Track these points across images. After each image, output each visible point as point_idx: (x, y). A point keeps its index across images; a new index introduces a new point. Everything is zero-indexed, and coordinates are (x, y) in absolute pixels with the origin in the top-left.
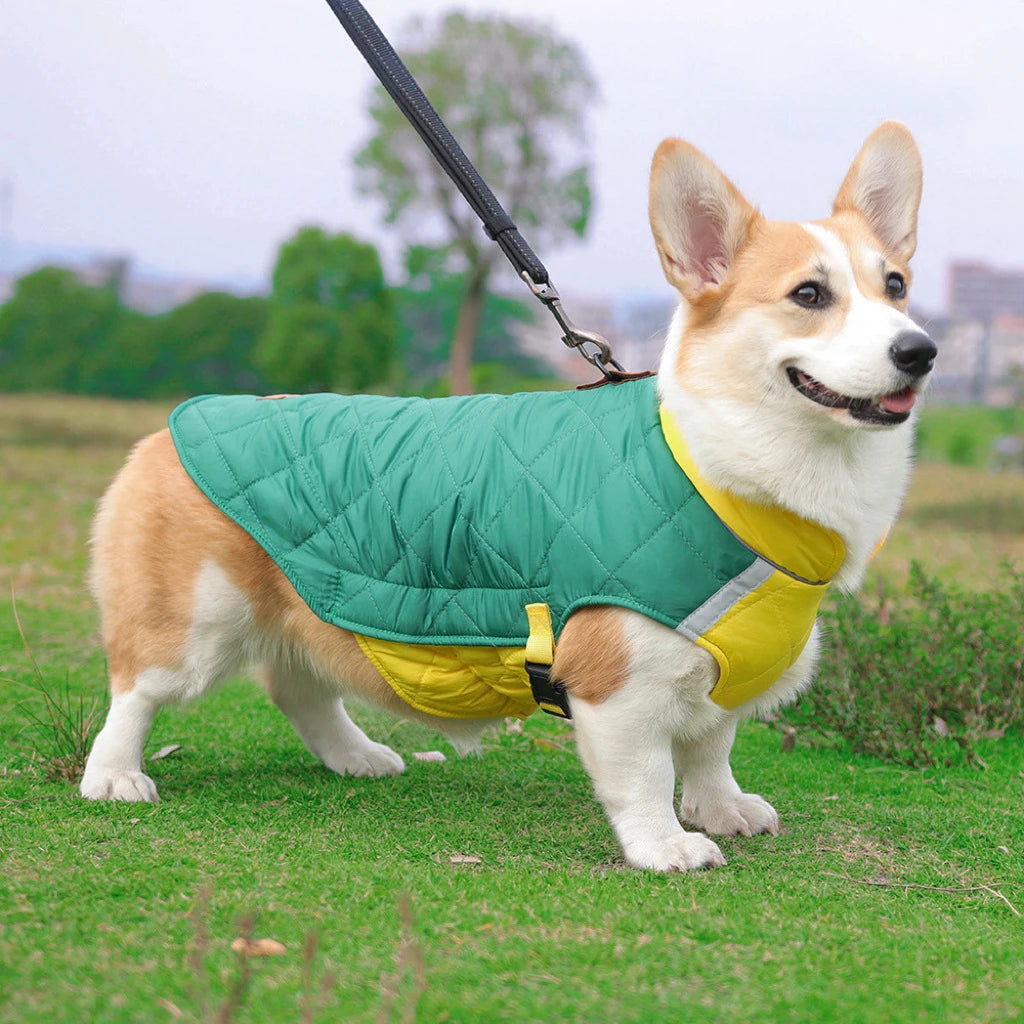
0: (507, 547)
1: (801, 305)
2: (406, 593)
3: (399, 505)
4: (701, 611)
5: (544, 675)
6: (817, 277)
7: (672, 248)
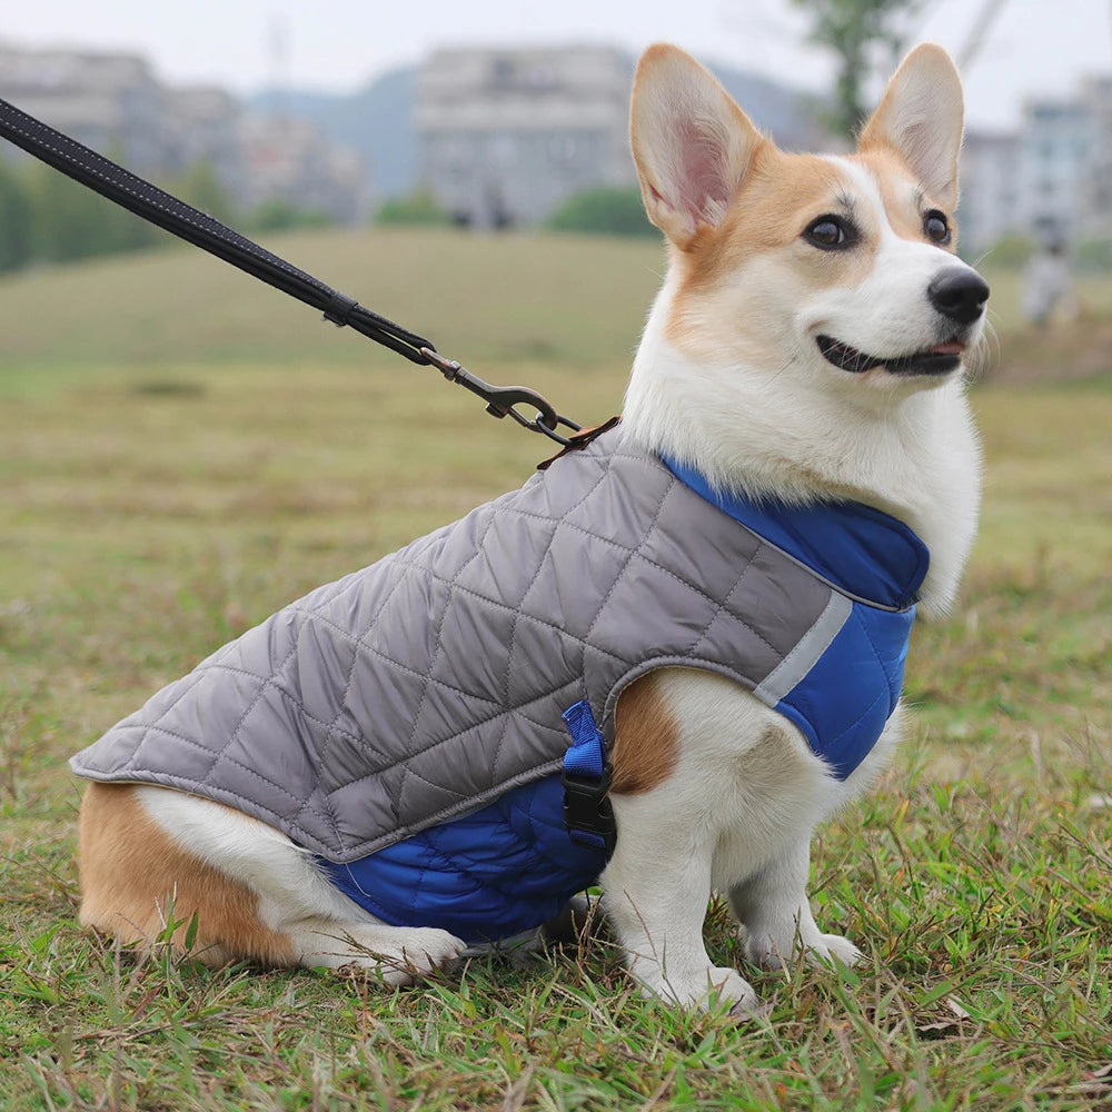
1: (817, 246)
6: (838, 211)
7: (658, 179)
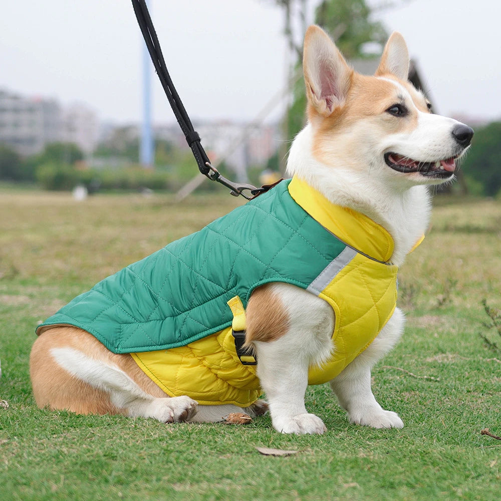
0: (212, 275)
2: (162, 323)
3: (151, 281)
4: (319, 278)
5: (242, 336)
